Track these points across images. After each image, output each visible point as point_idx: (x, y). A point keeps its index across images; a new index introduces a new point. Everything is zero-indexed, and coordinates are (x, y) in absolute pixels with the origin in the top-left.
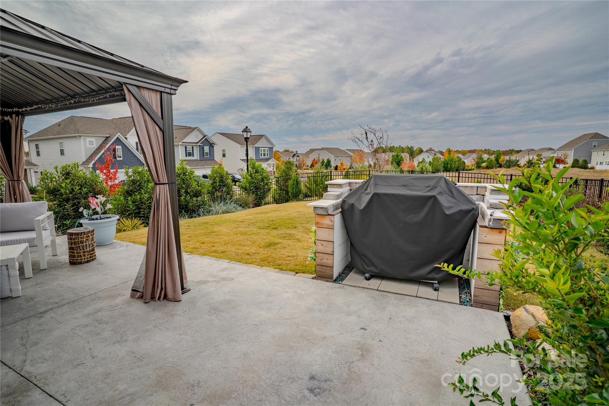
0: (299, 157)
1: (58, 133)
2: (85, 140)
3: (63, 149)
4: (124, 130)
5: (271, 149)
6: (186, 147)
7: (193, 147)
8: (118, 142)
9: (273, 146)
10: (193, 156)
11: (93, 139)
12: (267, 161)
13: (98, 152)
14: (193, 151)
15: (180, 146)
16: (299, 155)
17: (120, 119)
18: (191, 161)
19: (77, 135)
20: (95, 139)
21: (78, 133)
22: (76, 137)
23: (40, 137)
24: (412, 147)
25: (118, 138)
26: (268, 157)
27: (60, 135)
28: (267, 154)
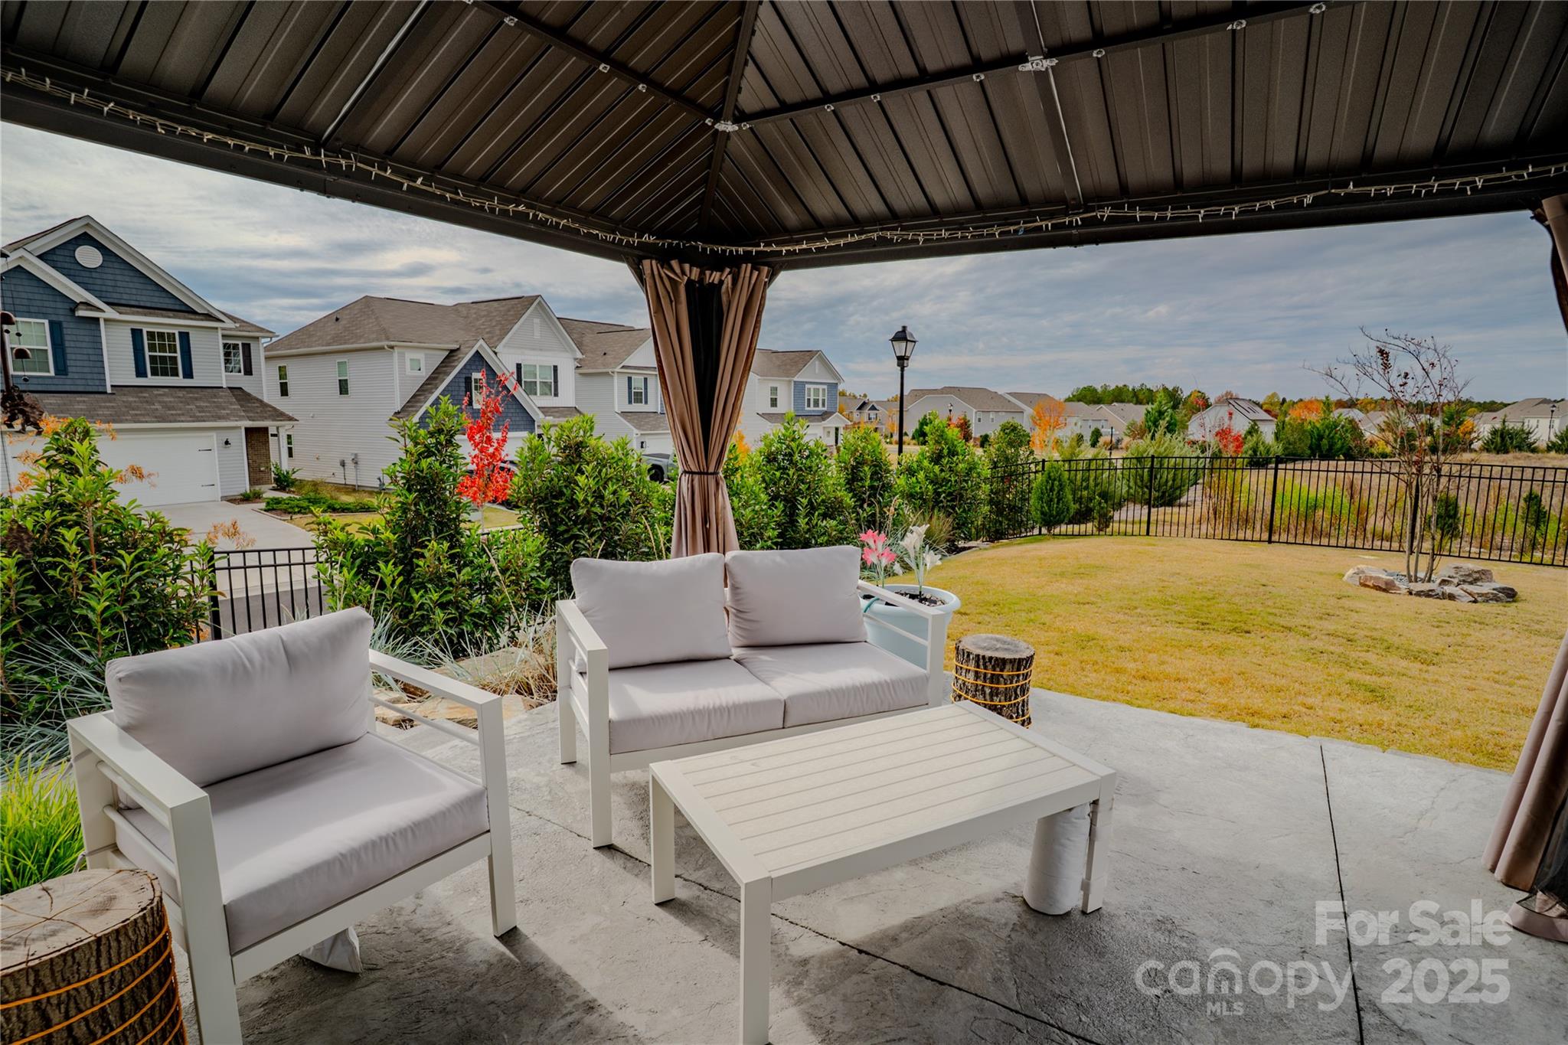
0: (876, 409)
1: (337, 339)
2: (402, 356)
3: (346, 380)
4: (487, 333)
5: (833, 386)
6: (630, 379)
7: (646, 379)
8: (477, 363)
9: (839, 379)
10: (646, 402)
11: (420, 356)
12: (824, 420)
13: (432, 389)
14: (646, 388)
15: (616, 376)
16: (876, 405)
17: (474, 306)
18: (641, 415)
19: (385, 343)
20: (426, 355)
21: (388, 339)
22: (382, 348)
23: (291, 349)
24: (1176, 390)
25: (477, 352)
26: (825, 409)
27: (341, 344)
28: (824, 400)
